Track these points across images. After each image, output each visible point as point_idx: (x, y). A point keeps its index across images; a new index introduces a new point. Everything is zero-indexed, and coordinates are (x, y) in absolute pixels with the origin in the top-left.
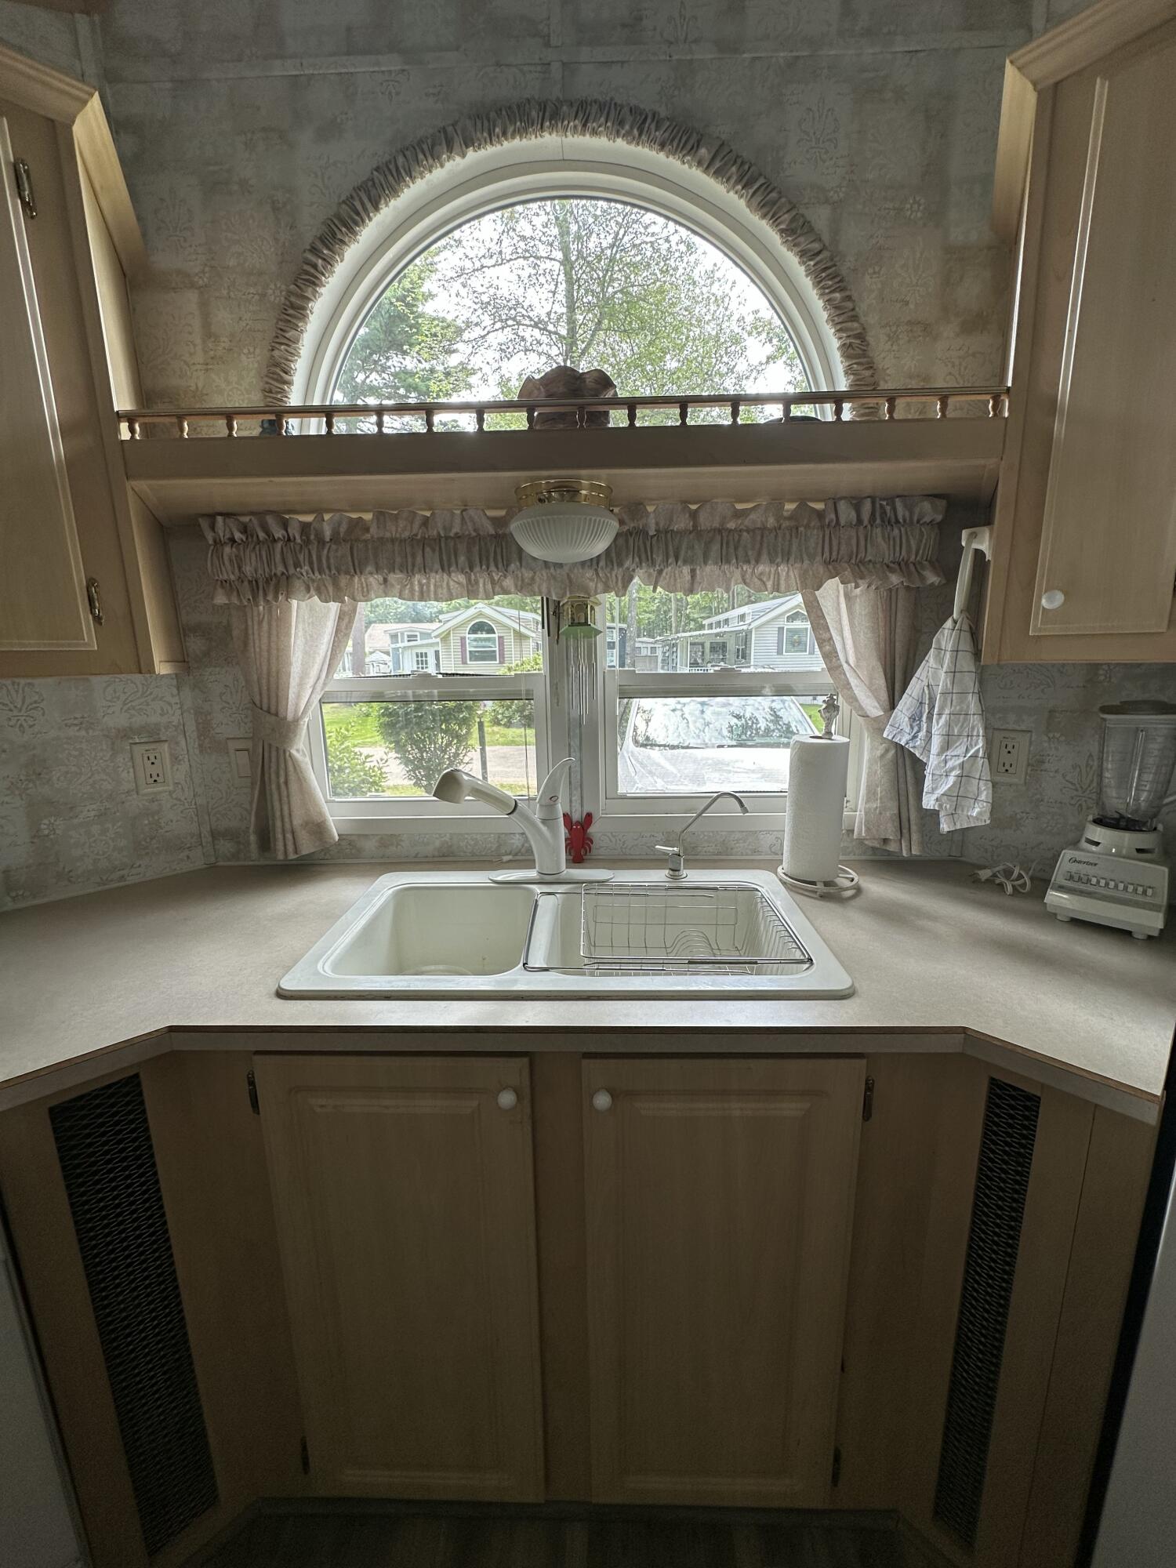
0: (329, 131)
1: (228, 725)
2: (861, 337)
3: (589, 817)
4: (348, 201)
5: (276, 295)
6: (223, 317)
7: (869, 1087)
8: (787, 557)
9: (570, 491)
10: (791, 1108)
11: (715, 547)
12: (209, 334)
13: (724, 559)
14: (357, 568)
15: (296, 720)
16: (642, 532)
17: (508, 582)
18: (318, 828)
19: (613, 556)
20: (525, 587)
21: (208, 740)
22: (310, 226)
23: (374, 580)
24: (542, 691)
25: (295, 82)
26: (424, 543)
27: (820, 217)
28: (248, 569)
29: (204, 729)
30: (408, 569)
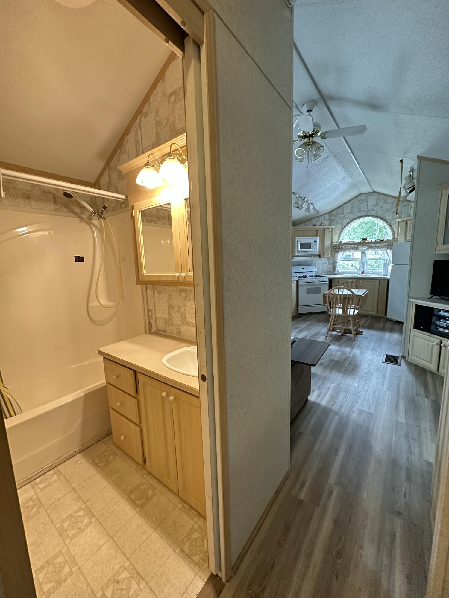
0: (347, 219)
1: (331, 262)
2: (393, 230)
3: (364, 271)
4: (347, 223)
5: (341, 230)
6: (336, 232)
7: (379, 282)
8: (383, 248)
9: (364, 245)
10: (374, 283)
11: (377, 248)
12: (335, 233)
13: (378, 248)
14: (345, 250)
15: (338, 262)
16: (370, 247)
17: (358, 251)
18: (338, 271)
19: (367, 249)
20: (360, 251)
21: (329, 264)
22: (344, 226)
23: (346, 251)
24: (360, 259)
25: (344, 216)
26: (351, 248)
27: (389, 221)
28: (336, 250)
29: (329, 262)
30: (349, 250)
